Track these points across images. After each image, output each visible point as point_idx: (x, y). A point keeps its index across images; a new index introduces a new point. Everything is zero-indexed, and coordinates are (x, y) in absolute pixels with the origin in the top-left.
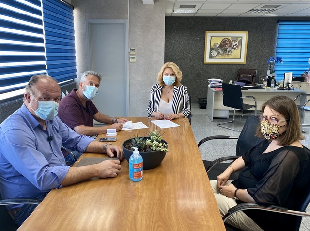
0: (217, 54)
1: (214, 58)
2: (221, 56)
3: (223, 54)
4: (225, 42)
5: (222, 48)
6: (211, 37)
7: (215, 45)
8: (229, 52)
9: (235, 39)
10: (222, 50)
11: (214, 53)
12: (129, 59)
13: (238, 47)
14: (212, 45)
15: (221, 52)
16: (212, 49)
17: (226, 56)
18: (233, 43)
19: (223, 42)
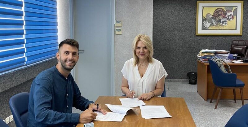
0: (210, 25)
1: (207, 30)
2: (214, 27)
3: (216, 25)
4: (218, 12)
5: (216, 18)
6: (203, 7)
7: (207, 15)
8: (223, 22)
9: (229, 9)
10: (216, 21)
11: (207, 24)
12: (115, 31)
13: (233, 18)
14: (204, 15)
15: (214, 23)
16: (204, 20)
17: (220, 27)
18: (228, 13)
19: (217, 12)
